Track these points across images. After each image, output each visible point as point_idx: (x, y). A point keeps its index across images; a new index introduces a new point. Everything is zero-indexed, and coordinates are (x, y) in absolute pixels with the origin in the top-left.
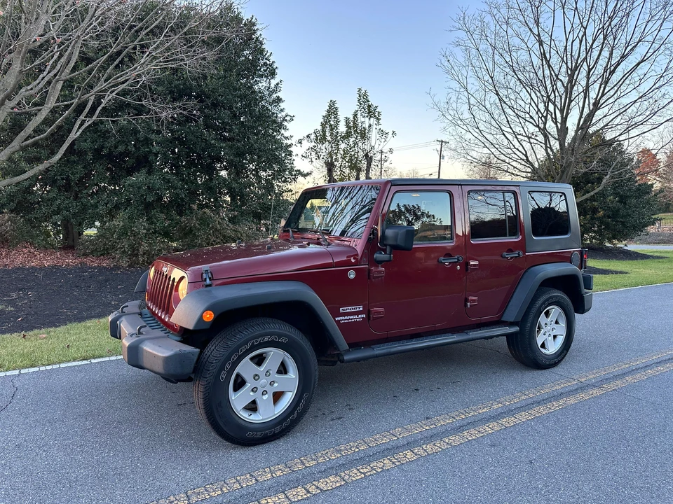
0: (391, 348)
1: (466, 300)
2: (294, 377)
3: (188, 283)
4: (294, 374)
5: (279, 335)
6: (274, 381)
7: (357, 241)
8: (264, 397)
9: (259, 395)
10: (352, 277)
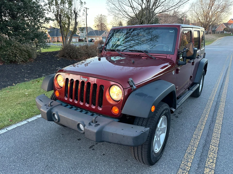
0: (180, 103)
1: (191, 77)
2: (165, 126)
3: (124, 89)
4: (165, 125)
5: (166, 109)
6: (161, 131)
7: (172, 56)
8: (159, 139)
9: (157, 139)
10: (173, 74)
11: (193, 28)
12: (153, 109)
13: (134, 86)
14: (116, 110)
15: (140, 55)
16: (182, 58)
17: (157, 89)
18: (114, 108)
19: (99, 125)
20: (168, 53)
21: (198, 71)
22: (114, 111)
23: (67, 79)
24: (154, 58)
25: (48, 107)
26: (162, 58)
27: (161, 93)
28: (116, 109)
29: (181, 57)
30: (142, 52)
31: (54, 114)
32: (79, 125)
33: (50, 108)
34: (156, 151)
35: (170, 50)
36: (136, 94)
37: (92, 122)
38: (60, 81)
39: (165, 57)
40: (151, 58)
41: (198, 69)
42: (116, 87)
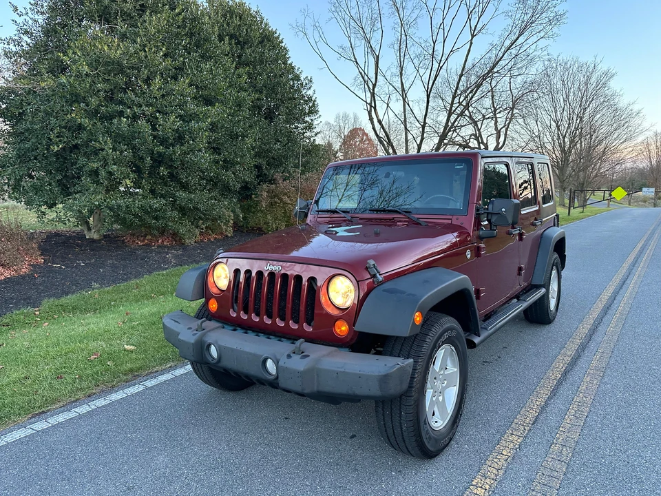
0: (494, 326)
1: (520, 269)
2: (456, 370)
3: (358, 282)
4: (455, 367)
5: (451, 329)
6: (445, 380)
7: (462, 218)
8: (441, 398)
9: (438, 399)
10: (469, 256)
11: (512, 157)
12: (418, 318)
13: (378, 275)
14: (343, 328)
15: (394, 218)
16: (487, 223)
17: (426, 282)
18: (338, 323)
19: (308, 356)
20: (454, 212)
21: (539, 255)
22: (338, 331)
23: (237, 271)
24: (424, 224)
25: (195, 332)
26: (443, 224)
27: (434, 289)
28: (342, 326)
29: (485, 221)
30: (396, 211)
31: (209, 346)
32: (265, 361)
33: (199, 333)
34: (436, 425)
35: (459, 205)
36: (384, 291)
37: (294, 353)
38: (222, 277)
39: (449, 222)
40: (418, 224)
41: (540, 253)
42: (341, 279)
